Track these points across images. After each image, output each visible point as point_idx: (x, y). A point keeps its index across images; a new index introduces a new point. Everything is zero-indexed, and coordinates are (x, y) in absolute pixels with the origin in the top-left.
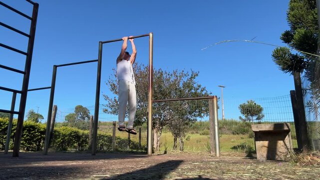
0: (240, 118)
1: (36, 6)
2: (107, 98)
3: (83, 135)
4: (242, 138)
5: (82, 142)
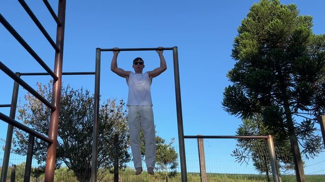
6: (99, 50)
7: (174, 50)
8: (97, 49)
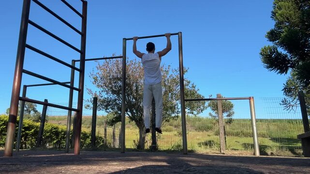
0: (210, 114)
1: (85, 4)
2: (90, 92)
3: (62, 131)
4: (209, 136)
5: (61, 139)
6: (125, 40)
7: (179, 34)
8: (124, 39)
